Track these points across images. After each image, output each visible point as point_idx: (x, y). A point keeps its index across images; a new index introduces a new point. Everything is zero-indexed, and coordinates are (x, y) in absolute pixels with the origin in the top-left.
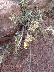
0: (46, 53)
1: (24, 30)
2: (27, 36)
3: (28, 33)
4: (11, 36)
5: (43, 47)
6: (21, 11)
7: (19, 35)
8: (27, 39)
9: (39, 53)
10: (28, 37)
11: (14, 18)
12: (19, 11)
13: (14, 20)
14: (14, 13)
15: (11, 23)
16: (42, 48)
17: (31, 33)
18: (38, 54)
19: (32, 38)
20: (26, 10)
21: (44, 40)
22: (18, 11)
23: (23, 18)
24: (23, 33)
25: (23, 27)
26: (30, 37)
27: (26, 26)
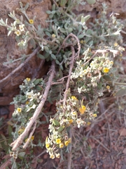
0: (120, 162)
1: (55, 79)
2: (64, 100)
3: (68, 91)
4: (7, 95)
5: (111, 139)
6: (49, 12)
7: (31, 95)
8: (61, 115)
9: (99, 161)
10: (69, 107)
11: (22, 26)
12: (45, 10)
13: (18, 33)
14: (24, 12)
15: (9, 48)
16: (109, 145)
17: (80, 90)
18: (94, 164)
19: (83, 109)
20: (68, 12)
21: (116, 116)
22: (40, 9)
23: (54, 35)
24: (47, 88)
25: (53, 67)
26: (74, 104)
27: (64, 65)
